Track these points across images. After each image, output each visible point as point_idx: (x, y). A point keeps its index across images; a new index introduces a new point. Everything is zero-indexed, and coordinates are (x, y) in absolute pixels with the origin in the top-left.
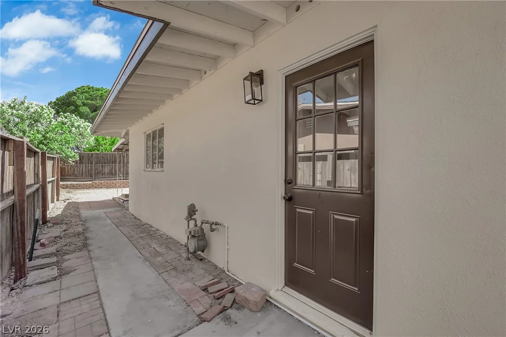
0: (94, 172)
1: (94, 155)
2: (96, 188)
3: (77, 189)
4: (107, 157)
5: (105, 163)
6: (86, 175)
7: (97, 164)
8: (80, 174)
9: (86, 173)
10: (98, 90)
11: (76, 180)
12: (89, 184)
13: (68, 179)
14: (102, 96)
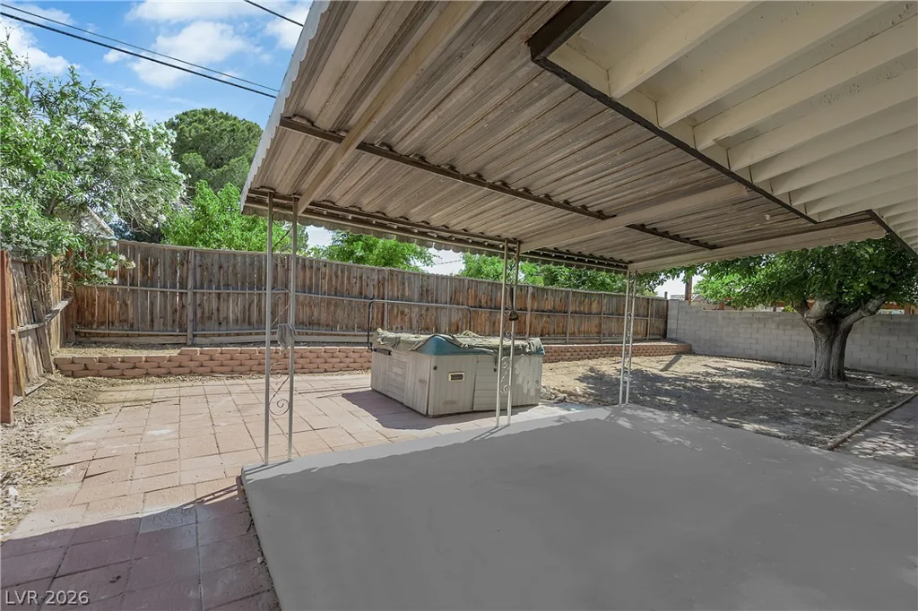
0: (191, 316)
1: (191, 256)
2: (192, 373)
3: (122, 376)
4: (234, 266)
5: (227, 286)
6: (165, 325)
7: (202, 288)
8: (143, 319)
9: (163, 317)
10: (226, 117)
11: (133, 340)
12: (170, 360)
13: (104, 336)
14: (233, 130)
